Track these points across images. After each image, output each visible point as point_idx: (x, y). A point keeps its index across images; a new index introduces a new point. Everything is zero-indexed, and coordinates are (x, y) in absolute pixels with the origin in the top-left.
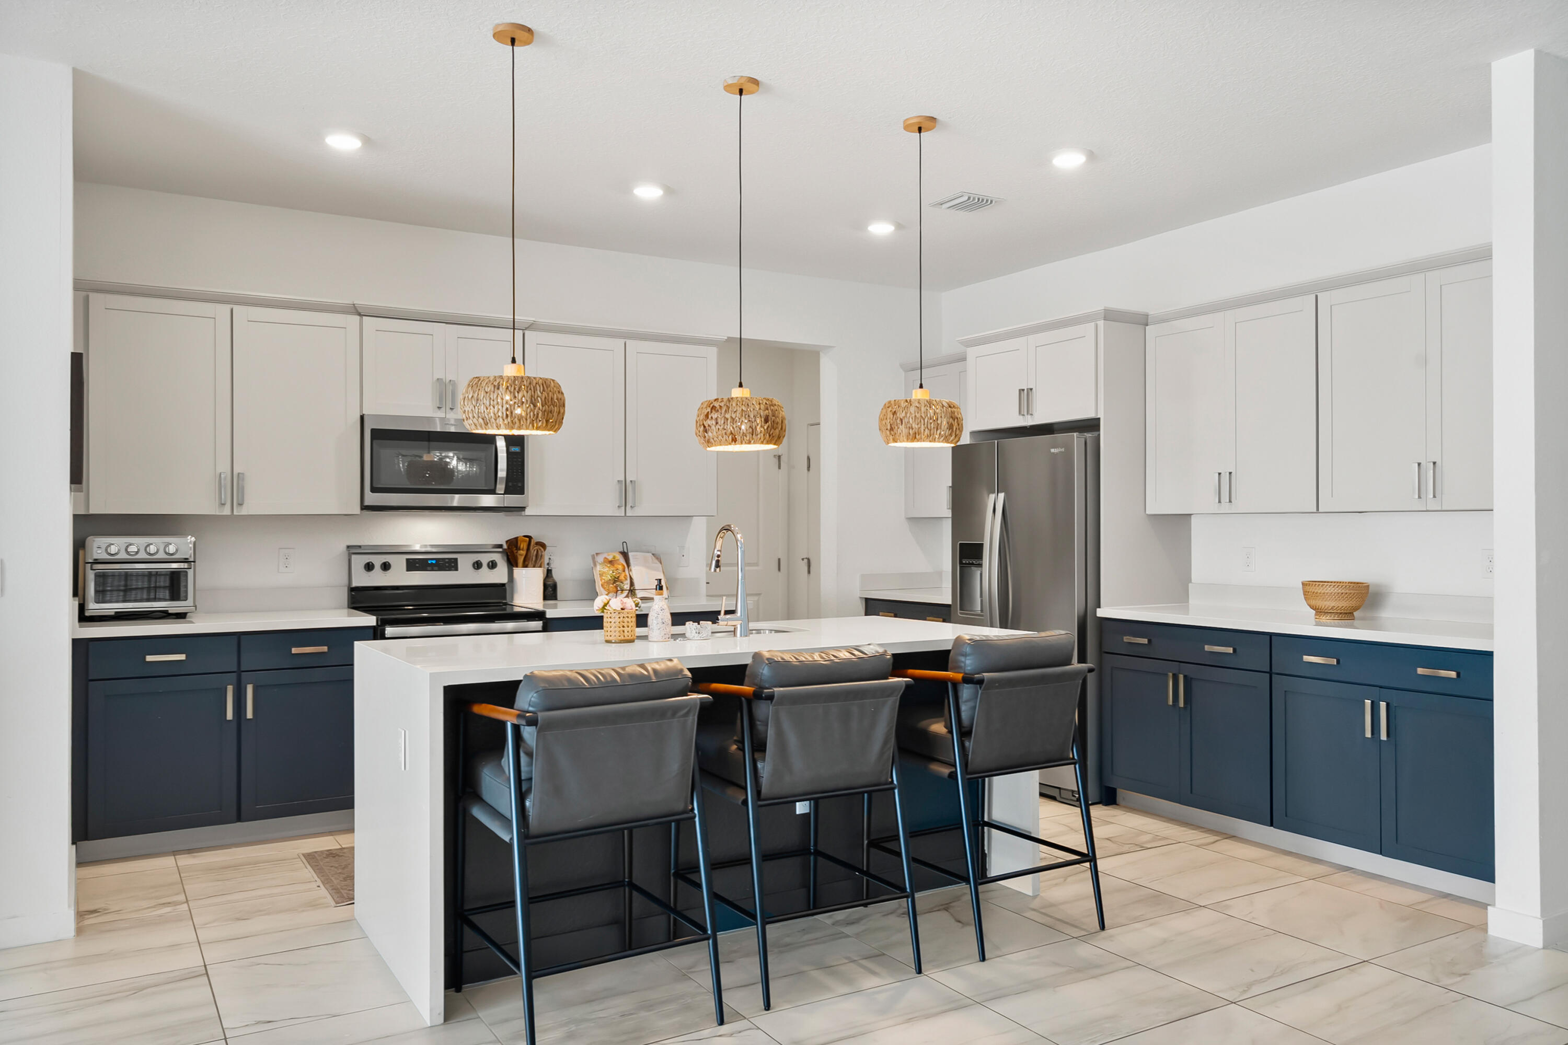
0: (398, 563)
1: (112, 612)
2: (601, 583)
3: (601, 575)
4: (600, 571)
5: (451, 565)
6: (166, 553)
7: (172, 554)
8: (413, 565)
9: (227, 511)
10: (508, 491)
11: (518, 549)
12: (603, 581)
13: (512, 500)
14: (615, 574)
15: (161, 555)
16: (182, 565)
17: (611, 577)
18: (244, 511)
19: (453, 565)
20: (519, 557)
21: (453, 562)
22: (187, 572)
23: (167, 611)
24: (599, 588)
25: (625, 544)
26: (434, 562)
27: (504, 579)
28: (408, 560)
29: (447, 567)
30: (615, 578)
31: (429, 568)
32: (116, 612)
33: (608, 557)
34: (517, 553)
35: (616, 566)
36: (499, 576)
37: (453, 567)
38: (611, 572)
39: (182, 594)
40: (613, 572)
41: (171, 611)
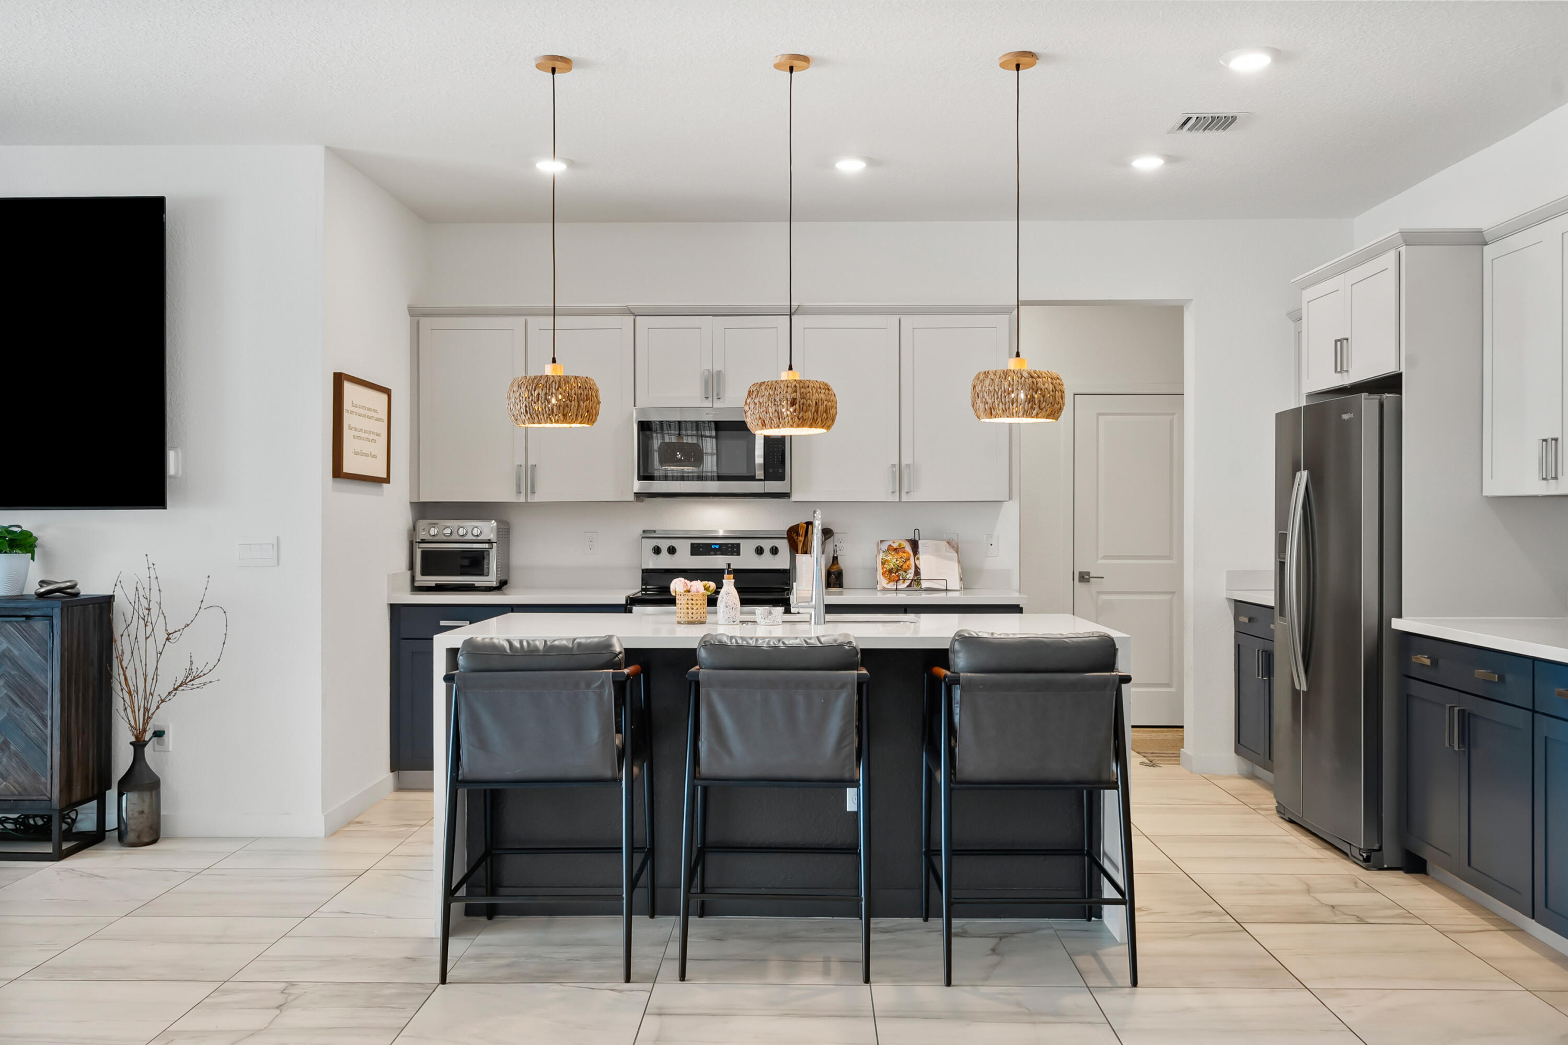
0: (684, 548)
1: (433, 584)
2: (881, 571)
3: (883, 563)
4: (882, 559)
5: (734, 550)
6: (473, 535)
7: (477, 536)
8: (697, 550)
9: (522, 499)
10: (767, 477)
11: (798, 535)
12: (885, 569)
13: (774, 486)
14: (898, 562)
15: (469, 537)
16: (487, 546)
17: (894, 565)
18: (537, 498)
19: (735, 550)
20: (799, 543)
21: (735, 547)
22: (489, 551)
23: (474, 584)
24: (880, 576)
25: (917, 531)
26: (717, 547)
27: (786, 566)
28: (692, 544)
29: (729, 552)
30: (898, 566)
31: (712, 553)
32: (436, 584)
33: (893, 545)
34: (797, 539)
35: (900, 554)
36: (781, 562)
37: (735, 552)
38: (895, 560)
39: (486, 571)
40: (897, 561)
41: (477, 584)
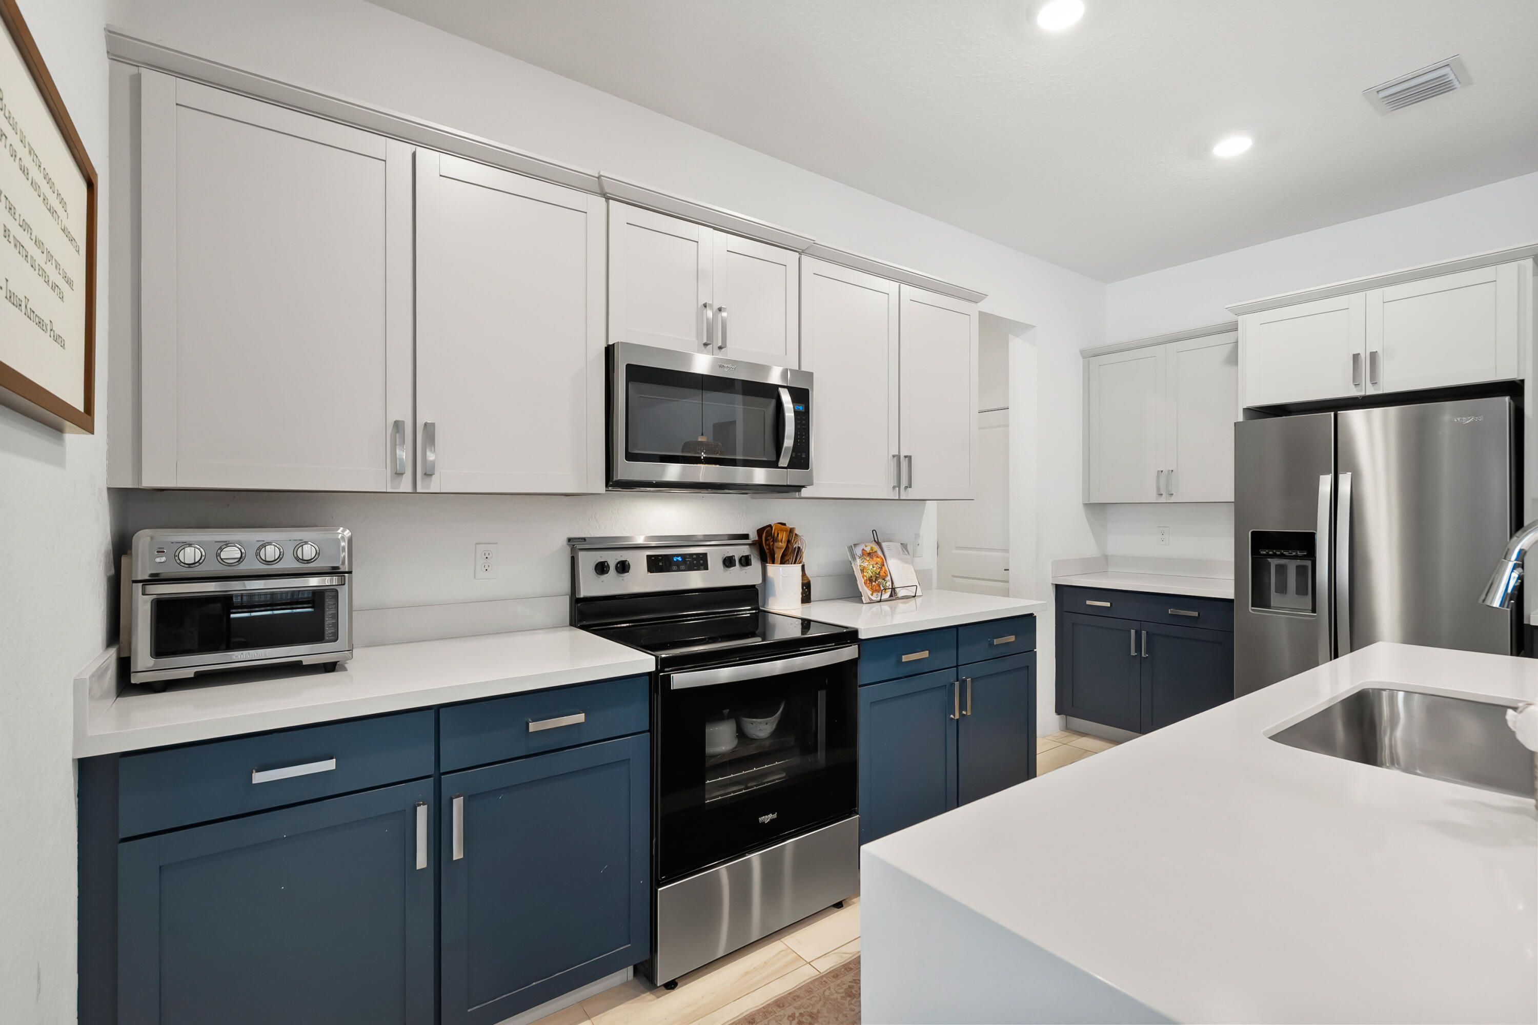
0: (639, 561)
1: (189, 673)
2: (863, 581)
3: (862, 571)
4: (860, 566)
5: (699, 562)
6: (297, 559)
7: (308, 561)
8: (657, 564)
9: (405, 485)
10: (791, 465)
11: (775, 540)
12: (865, 578)
13: (793, 476)
14: (875, 569)
15: (288, 564)
16: (327, 581)
17: (872, 573)
18: (435, 485)
19: (701, 562)
20: (776, 550)
21: (702, 559)
22: (337, 592)
23: (301, 662)
24: (862, 586)
25: (874, 532)
26: (680, 559)
27: (756, 580)
28: (649, 557)
29: (695, 565)
30: (876, 573)
31: (675, 568)
32: (196, 673)
33: (865, 549)
34: (773, 545)
35: (875, 559)
36: (748, 576)
37: (702, 565)
38: (871, 567)
39: (328, 631)
40: (873, 567)
41: (306, 661)
